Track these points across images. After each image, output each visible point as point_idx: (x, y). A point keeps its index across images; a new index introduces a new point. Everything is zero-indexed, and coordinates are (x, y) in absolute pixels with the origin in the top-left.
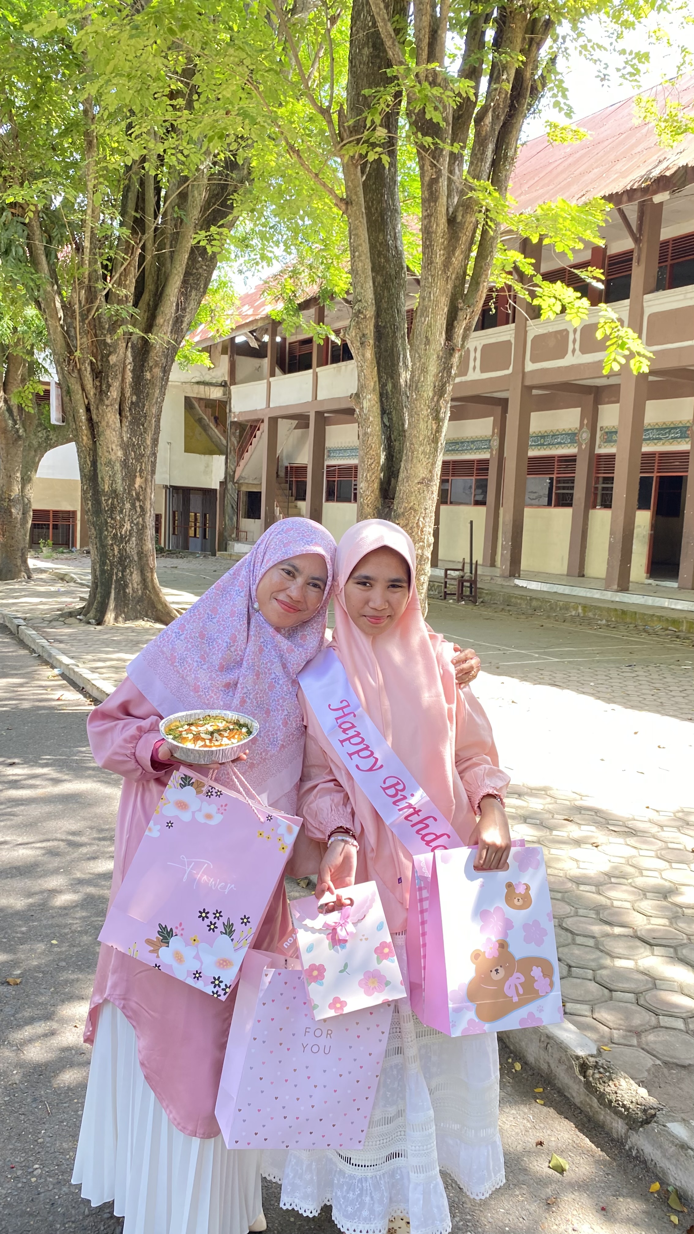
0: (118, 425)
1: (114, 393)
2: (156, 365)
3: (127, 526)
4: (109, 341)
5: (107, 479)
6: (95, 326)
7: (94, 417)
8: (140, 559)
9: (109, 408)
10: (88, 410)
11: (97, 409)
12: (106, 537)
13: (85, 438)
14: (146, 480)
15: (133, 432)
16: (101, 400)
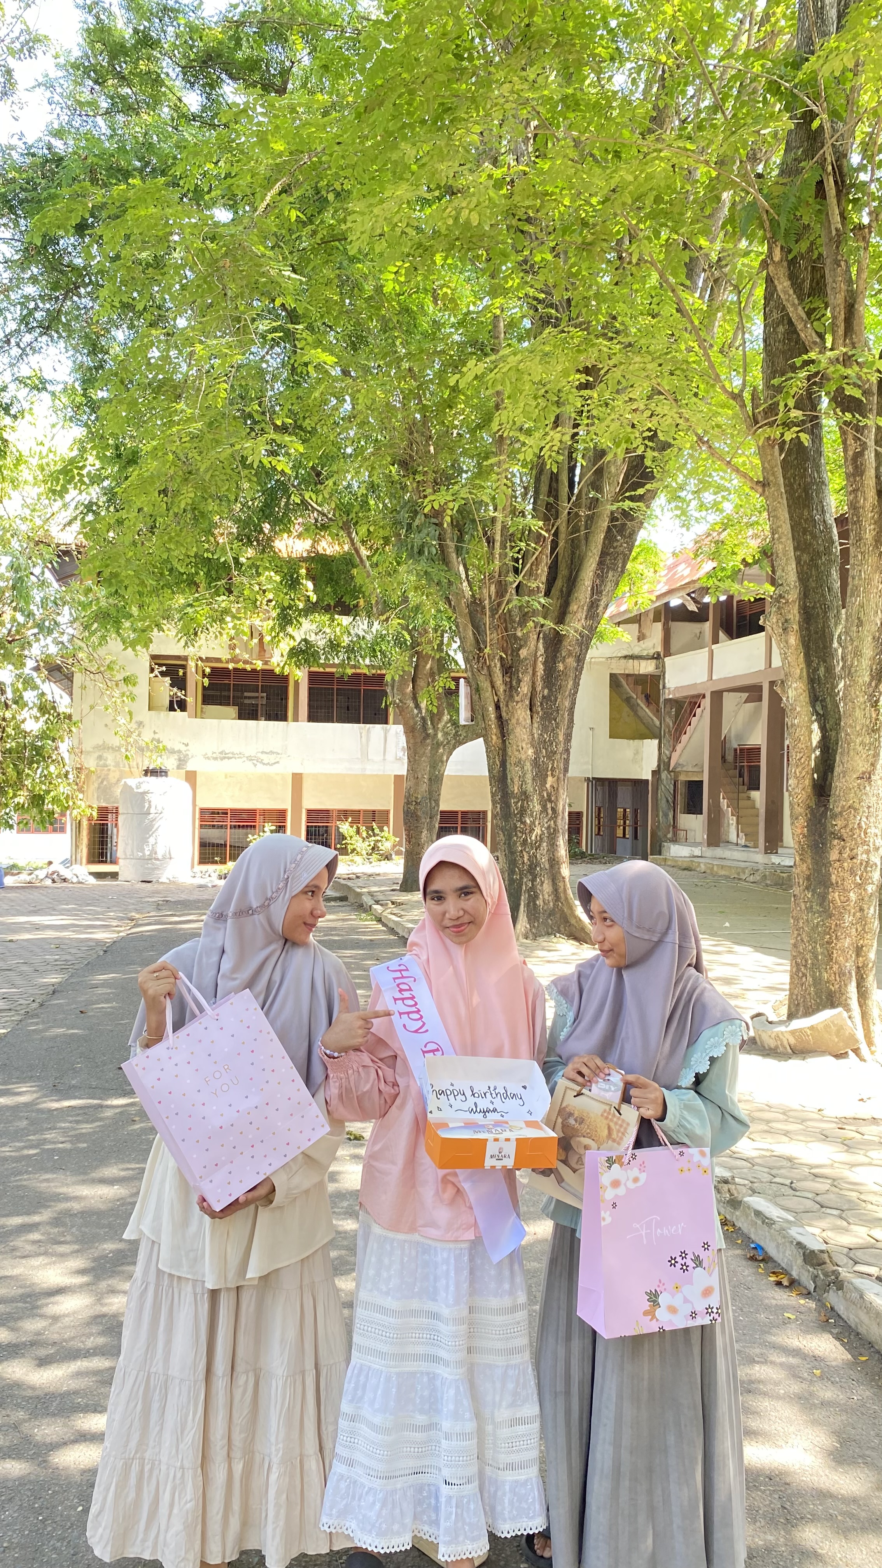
0: (529, 721)
1: (525, 689)
2: (570, 654)
3: (538, 831)
4: (519, 634)
5: (516, 780)
6: (505, 620)
7: (504, 714)
8: (551, 866)
9: (520, 704)
10: (498, 707)
11: (507, 706)
12: (515, 843)
13: (494, 737)
14: (558, 778)
15: (544, 729)
16: (511, 697)
